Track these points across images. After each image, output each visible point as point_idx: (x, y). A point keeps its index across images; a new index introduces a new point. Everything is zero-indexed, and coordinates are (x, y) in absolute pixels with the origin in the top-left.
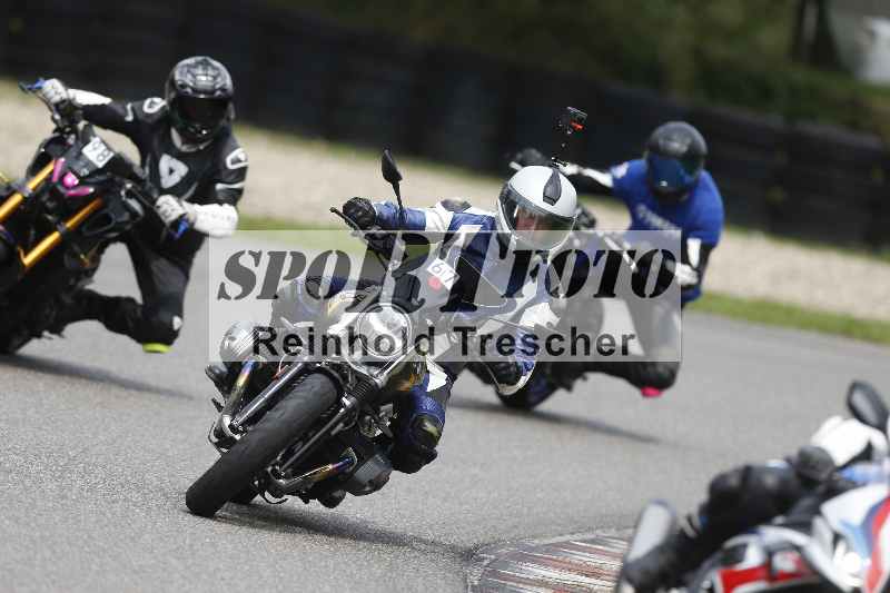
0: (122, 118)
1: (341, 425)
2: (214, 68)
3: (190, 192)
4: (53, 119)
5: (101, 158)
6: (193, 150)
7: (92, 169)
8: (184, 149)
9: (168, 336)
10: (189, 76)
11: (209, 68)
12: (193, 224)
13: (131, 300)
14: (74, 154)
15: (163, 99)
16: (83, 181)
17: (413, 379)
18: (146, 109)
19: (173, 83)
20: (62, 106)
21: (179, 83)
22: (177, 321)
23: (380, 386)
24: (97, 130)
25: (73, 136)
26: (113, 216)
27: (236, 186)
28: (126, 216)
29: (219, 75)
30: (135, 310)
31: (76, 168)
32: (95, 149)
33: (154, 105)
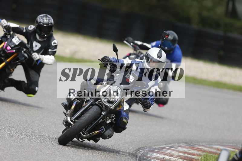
0: (22, 31)
1: (101, 120)
2: (49, 17)
3: (42, 52)
4: (4, 31)
5: (17, 42)
6: (42, 40)
7: (15, 45)
8: (40, 40)
9: (34, 92)
10: (42, 20)
11: (47, 17)
12: (42, 61)
13: (24, 82)
14: (10, 41)
15: (34, 26)
16: (12, 48)
17: (121, 107)
18: (29, 29)
19: (37, 21)
20: (6, 27)
21: (39, 21)
22: (37, 88)
23: (112, 109)
24: (16, 34)
25: (9, 36)
26: (20, 58)
27: (55, 50)
28: (23, 58)
29: (50, 19)
30: (25, 85)
31: (10, 45)
32: (16, 39)
33: (32, 27)
